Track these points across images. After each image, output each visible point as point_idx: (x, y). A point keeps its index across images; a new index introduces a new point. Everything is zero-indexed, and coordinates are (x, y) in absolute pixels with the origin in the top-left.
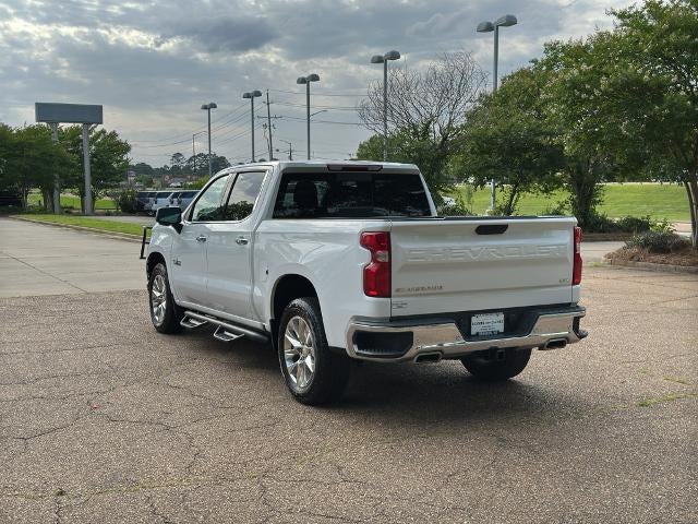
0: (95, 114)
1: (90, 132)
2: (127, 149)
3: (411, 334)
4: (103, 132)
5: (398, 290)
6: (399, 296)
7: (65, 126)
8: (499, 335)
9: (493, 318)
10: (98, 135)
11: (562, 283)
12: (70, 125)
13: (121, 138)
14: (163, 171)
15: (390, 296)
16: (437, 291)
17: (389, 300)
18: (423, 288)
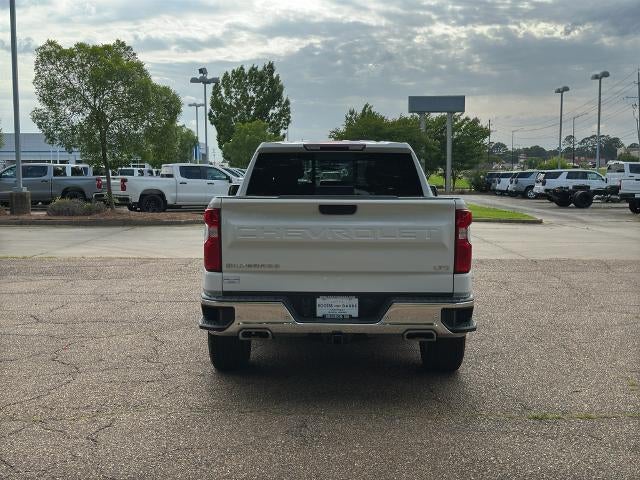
0: (458, 103)
1: (456, 120)
2: (486, 133)
3: (232, 309)
4: (467, 119)
5: (229, 266)
6: (231, 272)
7: (434, 116)
8: (351, 319)
9: (345, 301)
10: (463, 123)
11: (438, 270)
12: (438, 114)
13: (483, 123)
14: (555, 153)
15: (220, 271)
16: (274, 270)
17: (220, 274)
18: (255, 265)
